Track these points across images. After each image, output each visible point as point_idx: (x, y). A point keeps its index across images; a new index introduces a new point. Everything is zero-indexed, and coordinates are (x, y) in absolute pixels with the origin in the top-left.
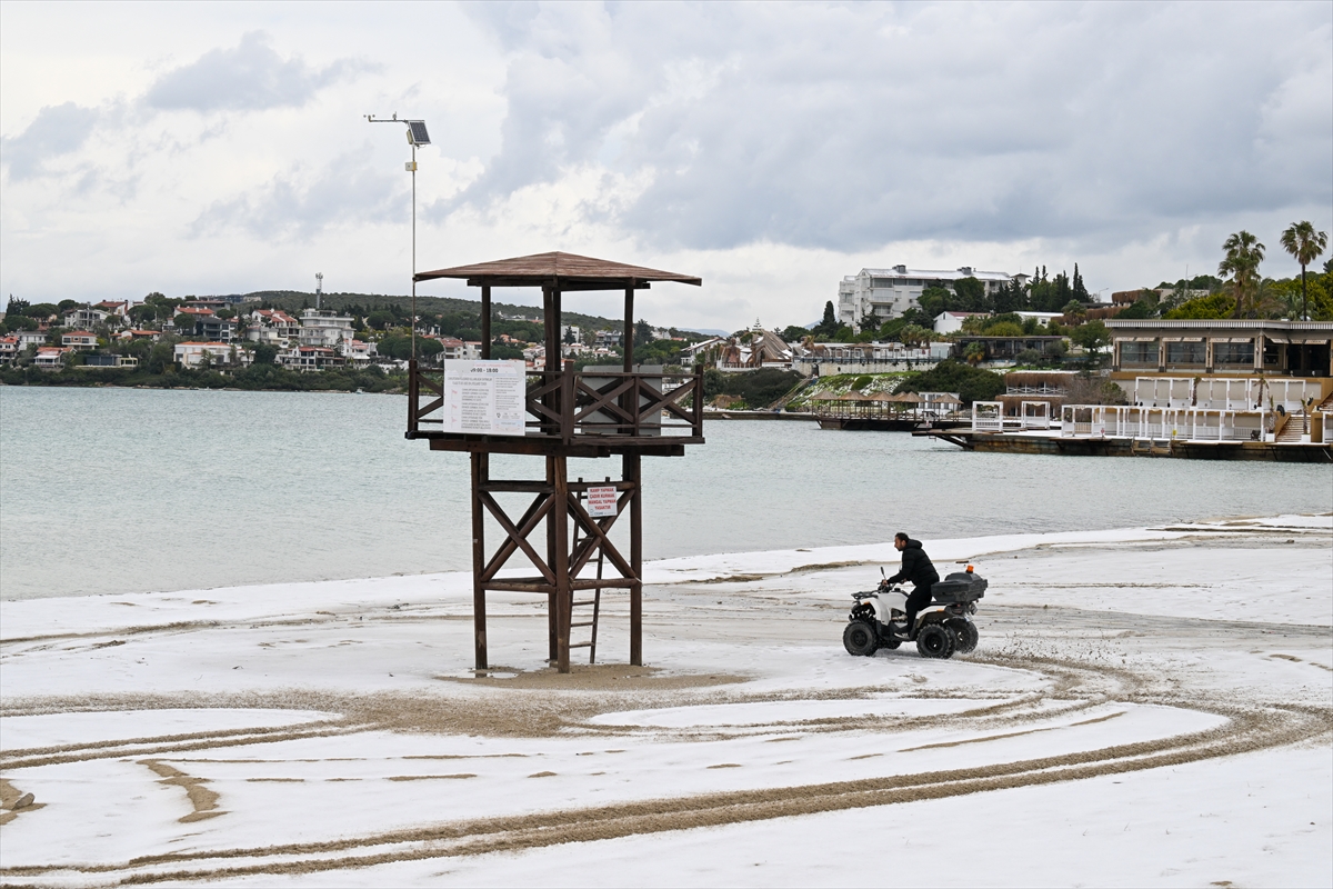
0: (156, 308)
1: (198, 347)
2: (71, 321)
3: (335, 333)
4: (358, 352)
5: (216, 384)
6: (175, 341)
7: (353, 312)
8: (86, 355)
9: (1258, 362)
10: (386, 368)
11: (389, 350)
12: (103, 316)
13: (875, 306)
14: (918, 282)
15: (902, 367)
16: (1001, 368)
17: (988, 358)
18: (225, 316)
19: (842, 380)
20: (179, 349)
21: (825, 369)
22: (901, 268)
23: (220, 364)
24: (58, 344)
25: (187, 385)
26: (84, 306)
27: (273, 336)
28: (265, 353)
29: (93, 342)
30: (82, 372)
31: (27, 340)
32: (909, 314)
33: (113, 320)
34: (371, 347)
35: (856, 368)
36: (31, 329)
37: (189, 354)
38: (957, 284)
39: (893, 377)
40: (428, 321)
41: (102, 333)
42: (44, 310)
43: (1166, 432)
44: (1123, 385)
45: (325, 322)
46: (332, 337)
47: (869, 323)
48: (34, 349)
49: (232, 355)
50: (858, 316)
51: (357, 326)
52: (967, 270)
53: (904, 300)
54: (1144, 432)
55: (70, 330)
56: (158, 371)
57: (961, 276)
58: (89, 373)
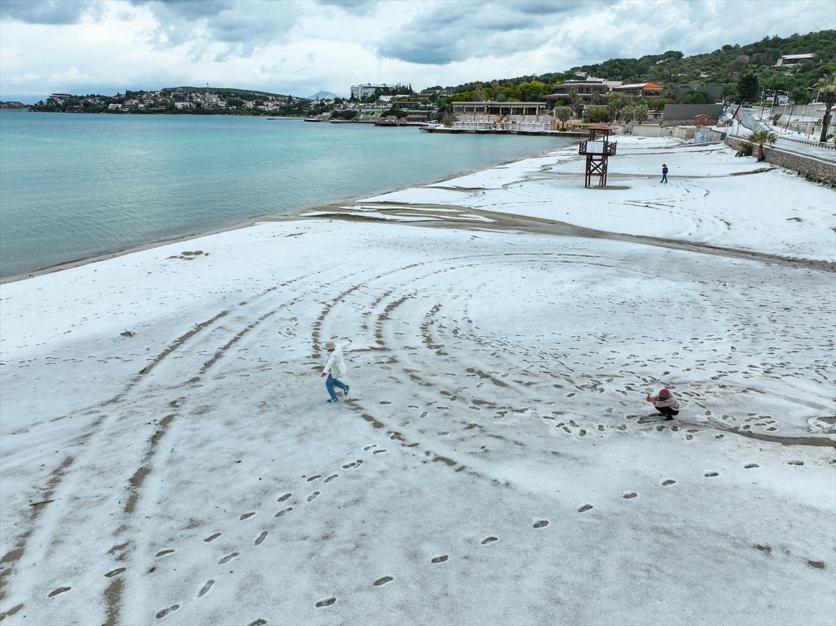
0: (166, 92)
1: (181, 103)
2: (144, 96)
3: (214, 99)
4: (222, 104)
5: (188, 113)
6: (174, 102)
7: (218, 93)
8: (151, 106)
9: (486, 111)
10: (230, 108)
11: (230, 103)
12: (153, 95)
13: (364, 94)
14: (374, 87)
15: (381, 110)
16: (405, 110)
17: (401, 108)
18: (186, 95)
19: (368, 113)
20: (176, 104)
21: (362, 110)
22: (369, 84)
23: (187, 108)
24: (143, 103)
25: (180, 113)
26: (147, 92)
27: (199, 100)
28: (198, 105)
29: (152, 102)
30: (151, 110)
31: (135, 102)
32: (372, 96)
33: (156, 96)
34: (225, 103)
35: (370, 110)
36: (134, 99)
37: (179, 105)
38: (383, 88)
39: (380, 112)
40: (237, 95)
41: (154, 100)
42: (136, 93)
43: (472, 128)
44: (456, 117)
45: (211, 96)
46: (214, 100)
47: (363, 98)
48: (137, 104)
49: (190, 105)
50: (360, 96)
51: (219, 97)
52: (385, 85)
53: (371, 92)
54: (466, 128)
55: (145, 99)
56: (172, 110)
57: (383, 86)
58: (153, 110)
